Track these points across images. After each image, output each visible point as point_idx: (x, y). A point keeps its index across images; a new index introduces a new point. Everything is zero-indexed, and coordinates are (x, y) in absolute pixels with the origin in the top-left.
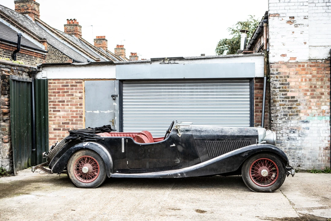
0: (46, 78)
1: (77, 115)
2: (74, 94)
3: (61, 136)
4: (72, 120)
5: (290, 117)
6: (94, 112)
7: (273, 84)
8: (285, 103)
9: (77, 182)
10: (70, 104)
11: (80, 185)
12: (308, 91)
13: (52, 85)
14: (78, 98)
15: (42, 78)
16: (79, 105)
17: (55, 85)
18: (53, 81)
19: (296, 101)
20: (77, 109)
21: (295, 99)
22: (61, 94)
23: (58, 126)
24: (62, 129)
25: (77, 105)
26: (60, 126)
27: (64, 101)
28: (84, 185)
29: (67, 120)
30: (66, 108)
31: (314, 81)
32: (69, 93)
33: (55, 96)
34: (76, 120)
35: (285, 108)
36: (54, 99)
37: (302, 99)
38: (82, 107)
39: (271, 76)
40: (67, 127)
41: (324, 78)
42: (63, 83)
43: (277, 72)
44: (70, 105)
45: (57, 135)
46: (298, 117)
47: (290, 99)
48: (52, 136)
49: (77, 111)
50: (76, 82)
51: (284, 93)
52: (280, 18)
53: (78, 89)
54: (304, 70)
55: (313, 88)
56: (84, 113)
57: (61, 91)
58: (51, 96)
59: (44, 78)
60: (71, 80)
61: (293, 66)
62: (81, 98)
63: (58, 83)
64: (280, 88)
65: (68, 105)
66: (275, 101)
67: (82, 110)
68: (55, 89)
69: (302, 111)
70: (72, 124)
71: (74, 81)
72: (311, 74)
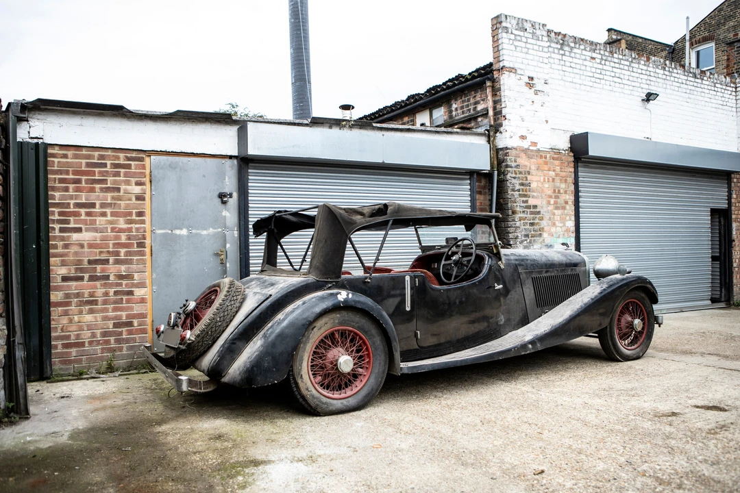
0: (41, 141)
1: (129, 239)
2: (123, 187)
3: (86, 296)
4: (117, 254)
5: (533, 239)
6: (174, 232)
7: (511, 183)
8: (526, 216)
9: (320, 401)
10: (111, 212)
11: (331, 408)
12: (550, 197)
13: (56, 160)
14: (134, 199)
15: (30, 140)
16: (134, 215)
17: (67, 162)
18: (60, 150)
19: (539, 213)
20: (129, 226)
21: (538, 210)
22: (84, 184)
23: (76, 269)
24: (86, 276)
25: (130, 214)
26: (82, 270)
27: (93, 205)
28: (338, 404)
29: (101, 252)
30: (100, 221)
31: (558, 183)
32: (109, 185)
33: (67, 189)
34: (126, 252)
35: (527, 223)
36: (62, 197)
37: (545, 209)
38: (144, 220)
39: (509, 169)
40: (103, 271)
41: (568, 179)
42: (89, 157)
43: (516, 164)
44: (111, 216)
45: (74, 294)
46: (541, 239)
47: (532, 210)
48: (56, 296)
49: (130, 230)
50: (126, 157)
51: (525, 199)
52: (518, 77)
53: (134, 175)
54: (546, 163)
55: (557, 193)
56: (148, 234)
57: (84, 178)
58: (54, 189)
59: (36, 141)
60: (114, 152)
61: (534, 155)
62: (140, 198)
63: (76, 157)
64: (519, 190)
65: (104, 214)
66: (514, 212)
67: (145, 228)
68: (67, 173)
69: (546, 228)
70: (117, 262)
71: (122, 155)
72: (554, 171)
